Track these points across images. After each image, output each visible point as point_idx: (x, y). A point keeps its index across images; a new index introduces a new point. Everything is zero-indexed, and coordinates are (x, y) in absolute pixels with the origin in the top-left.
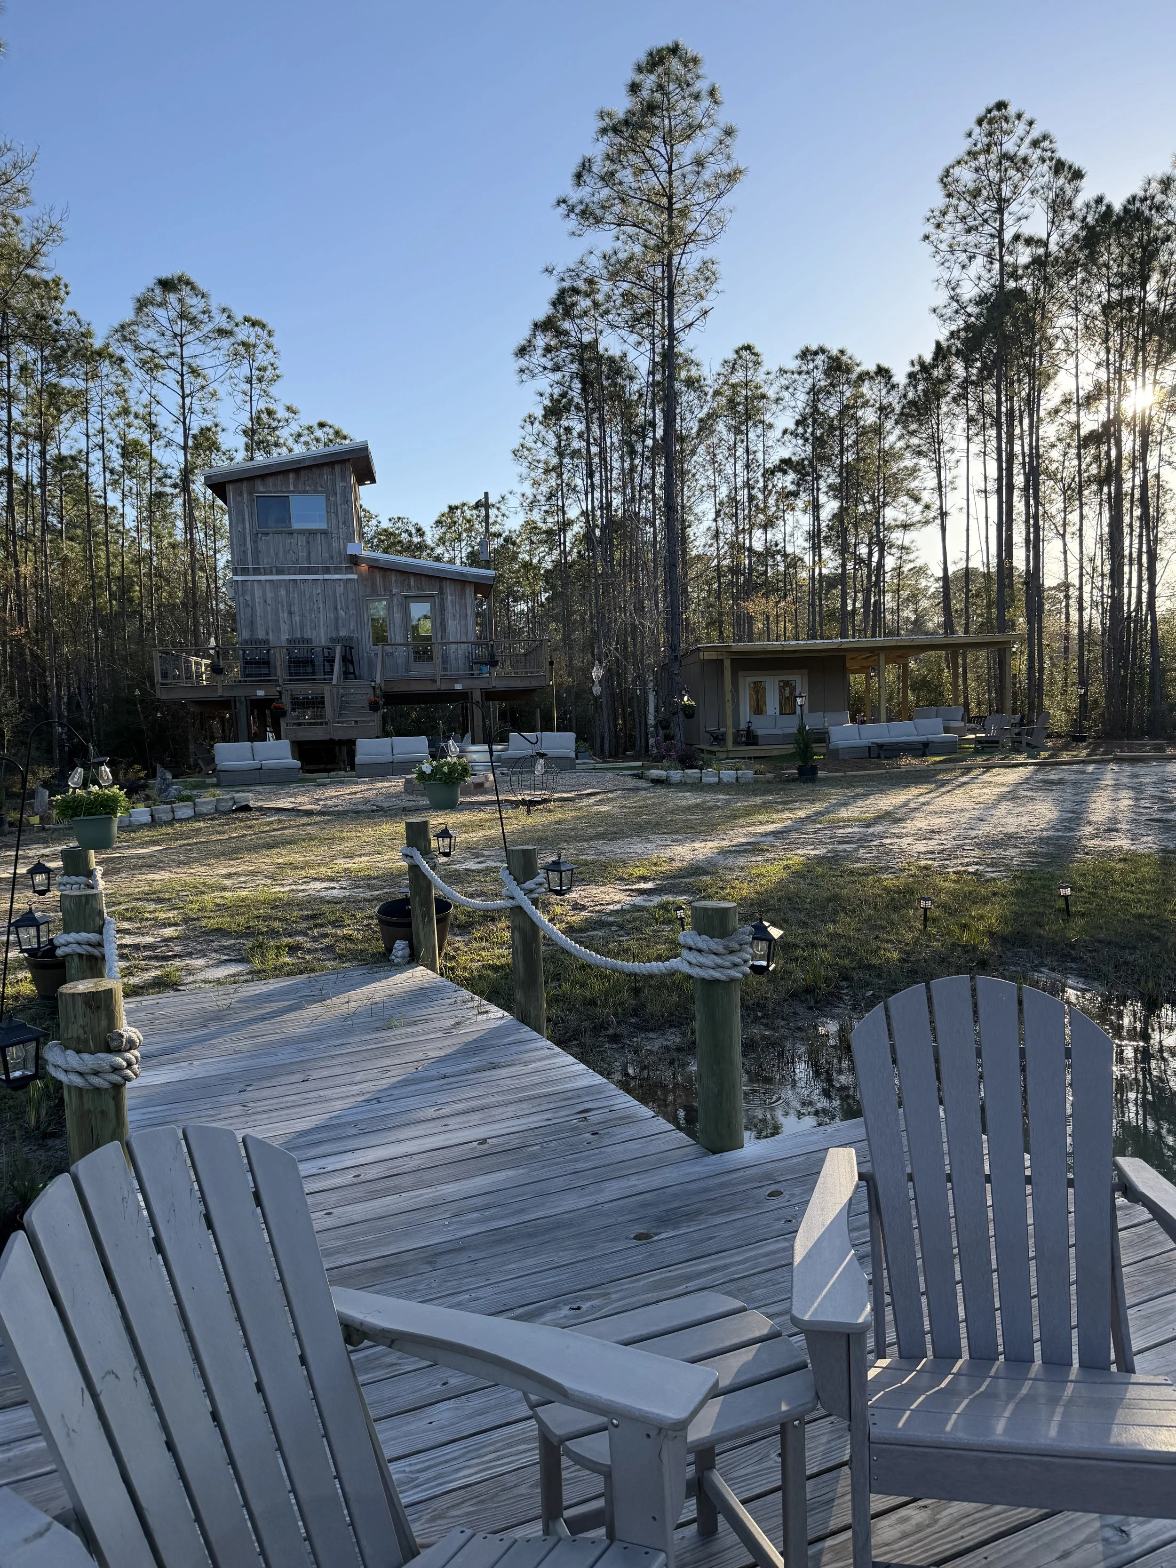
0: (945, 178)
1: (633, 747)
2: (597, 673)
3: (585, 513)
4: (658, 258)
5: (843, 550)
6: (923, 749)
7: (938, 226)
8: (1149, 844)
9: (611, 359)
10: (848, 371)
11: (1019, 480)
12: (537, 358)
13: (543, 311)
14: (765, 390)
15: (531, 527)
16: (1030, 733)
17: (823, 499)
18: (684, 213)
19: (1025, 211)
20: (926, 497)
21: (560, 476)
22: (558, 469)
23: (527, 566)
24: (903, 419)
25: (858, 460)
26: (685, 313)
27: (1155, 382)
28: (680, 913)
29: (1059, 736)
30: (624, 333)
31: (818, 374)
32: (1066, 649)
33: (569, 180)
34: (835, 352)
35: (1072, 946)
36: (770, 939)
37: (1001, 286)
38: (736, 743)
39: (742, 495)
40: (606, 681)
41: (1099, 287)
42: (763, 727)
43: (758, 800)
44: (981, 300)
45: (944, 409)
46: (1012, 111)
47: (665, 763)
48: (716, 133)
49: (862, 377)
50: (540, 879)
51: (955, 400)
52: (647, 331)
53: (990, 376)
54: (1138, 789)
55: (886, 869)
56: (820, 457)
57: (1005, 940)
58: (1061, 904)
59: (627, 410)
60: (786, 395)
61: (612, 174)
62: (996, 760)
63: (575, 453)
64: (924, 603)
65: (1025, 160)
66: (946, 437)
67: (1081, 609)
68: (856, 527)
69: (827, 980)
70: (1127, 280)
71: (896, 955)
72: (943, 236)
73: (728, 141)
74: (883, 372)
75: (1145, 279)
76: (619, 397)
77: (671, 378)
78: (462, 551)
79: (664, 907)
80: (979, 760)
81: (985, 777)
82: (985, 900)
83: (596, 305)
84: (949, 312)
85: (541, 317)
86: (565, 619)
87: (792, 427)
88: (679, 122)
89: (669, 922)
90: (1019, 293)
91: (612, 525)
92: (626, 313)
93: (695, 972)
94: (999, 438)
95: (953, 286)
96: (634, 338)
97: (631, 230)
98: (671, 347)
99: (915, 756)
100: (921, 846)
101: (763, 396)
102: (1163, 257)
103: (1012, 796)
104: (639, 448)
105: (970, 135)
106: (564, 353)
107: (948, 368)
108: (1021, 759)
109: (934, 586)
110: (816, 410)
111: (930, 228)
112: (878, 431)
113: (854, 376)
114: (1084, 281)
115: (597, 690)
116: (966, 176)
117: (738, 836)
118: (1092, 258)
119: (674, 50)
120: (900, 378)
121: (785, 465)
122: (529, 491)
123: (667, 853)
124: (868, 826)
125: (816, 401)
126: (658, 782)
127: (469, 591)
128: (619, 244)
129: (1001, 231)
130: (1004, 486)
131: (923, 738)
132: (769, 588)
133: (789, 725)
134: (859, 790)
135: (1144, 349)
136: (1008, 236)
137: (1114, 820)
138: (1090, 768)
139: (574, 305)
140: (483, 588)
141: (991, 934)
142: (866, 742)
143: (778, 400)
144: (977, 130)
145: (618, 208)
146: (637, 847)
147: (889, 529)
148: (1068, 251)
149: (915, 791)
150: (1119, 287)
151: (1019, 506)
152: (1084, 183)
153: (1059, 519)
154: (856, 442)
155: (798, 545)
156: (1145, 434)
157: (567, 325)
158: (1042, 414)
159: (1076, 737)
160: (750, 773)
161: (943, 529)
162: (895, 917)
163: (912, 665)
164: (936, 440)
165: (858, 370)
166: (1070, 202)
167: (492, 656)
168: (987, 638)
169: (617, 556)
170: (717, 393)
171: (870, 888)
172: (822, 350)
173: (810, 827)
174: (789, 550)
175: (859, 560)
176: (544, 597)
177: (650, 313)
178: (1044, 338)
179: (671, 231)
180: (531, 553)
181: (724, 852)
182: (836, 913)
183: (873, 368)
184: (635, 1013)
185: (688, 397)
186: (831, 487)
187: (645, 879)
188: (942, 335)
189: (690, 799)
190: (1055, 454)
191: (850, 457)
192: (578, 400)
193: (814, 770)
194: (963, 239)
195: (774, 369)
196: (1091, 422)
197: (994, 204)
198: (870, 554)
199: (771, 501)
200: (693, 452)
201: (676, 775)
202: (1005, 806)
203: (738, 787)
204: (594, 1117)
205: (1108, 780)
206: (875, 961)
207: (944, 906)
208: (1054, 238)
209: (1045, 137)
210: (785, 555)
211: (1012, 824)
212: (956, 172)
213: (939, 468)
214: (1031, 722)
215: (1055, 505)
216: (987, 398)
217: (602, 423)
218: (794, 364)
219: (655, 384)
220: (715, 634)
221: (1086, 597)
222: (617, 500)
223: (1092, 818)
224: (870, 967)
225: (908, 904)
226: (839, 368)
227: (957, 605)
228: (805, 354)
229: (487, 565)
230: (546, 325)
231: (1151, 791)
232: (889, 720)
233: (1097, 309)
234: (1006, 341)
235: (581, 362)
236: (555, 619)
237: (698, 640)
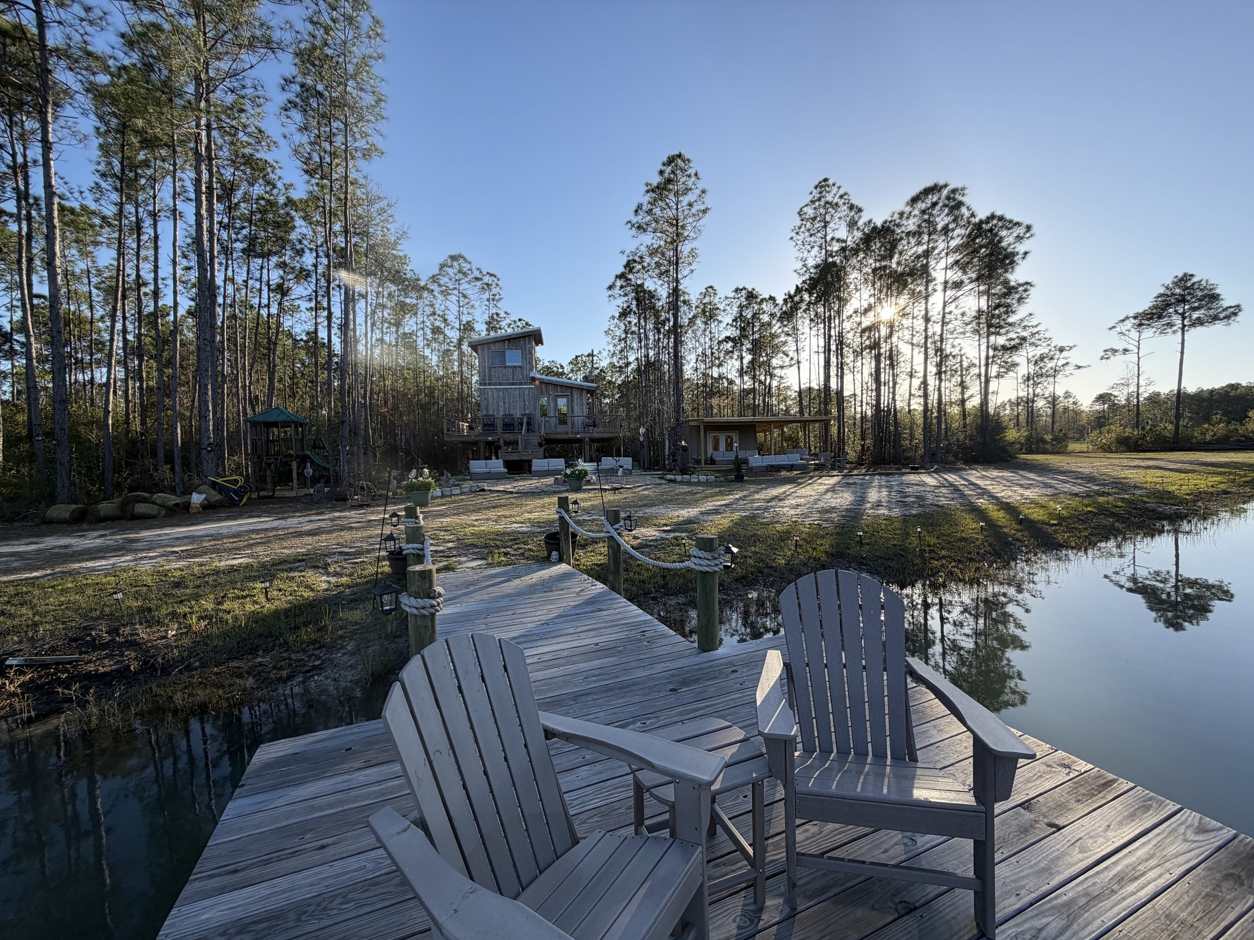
0: (800, 213)
1: (658, 465)
2: (642, 430)
3: (637, 359)
4: (671, 247)
5: (754, 378)
6: (791, 468)
7: (797, 233)
8: (896, 512)
9: (650, 291)
10: (756, 297)
11: (833, 347)
12: (617, 291)
13: (620, 270)
14: (718, 306)
15: (612, 365)
16: (839, 461)
17: (744, 354)
18: (683, 227)
19: (837, 226)
20: (791, 354)
21: (626, 342)
22: (625, 339)
23: (610, 382)
24: (781, 319)
25: (760, 337)
26: (684, 271)
27: (896, 304)
28: (684, 541)
29: (852, 463)
30: (656, 280)
31: (743, 299)
32: (855, 424)
33: (633, 214)
34: (750, 290)
35: (864, 558)
36: (732, 553)
37: (826, 260)
38: (706, 464)
39: (708, 352)
40: (646, 435)
41: (871, 261)
42: (718, 457)
43: (717, 490)
44: (816, 267)
45: (800, 315)
46: (830, 182)
47: (674, 472)
48: (698, 192)
49: (762, 300)
50: (622, 523)
51: (804, 311)
52: (666, 279)
53: (820, 300)
54: (890, 488)
55: (777, 522)
56: (743, 336)
57: (833, 555)
58: (858, 539)
59: (657, 314)
60: (728, 308)
61: (651, 210)
62: (824, 473)
63: (633, 333)
64: (789, 402)
65: (837, 204)
66: (800, 327)
67: (862, 406)
68: (760, 367)
69: (752, 573)
70: (883, 258)
71: (783, 562)
72: (799, 238)
73: (703, 195)
74: (772, 298)
75: (891, 257)
76: (654, 308)
77: (677, 300)
78: (580, 376)
79: (676, 538)
80: (816, 473)
81: (820, 481)
82: (823, 537)
83: (643, 267)
84: (802, 272)
85: (619, 273)
86: (627, 406)
87: (731, 322)
88: (681, 187)
89: (678, 545)
90: (834, 264)
91: (649, 364)
92: (657, 271)
93: (697, 568)
94: (824, 328)
95: (804, 260)
96: (661, 282)
97: (659, 235)
98: (677, 286)
99: (788, 471)
100: (792, 512)
101: (718, 309)
102: (900, 247)
103: (832, 489)
104: (662, 330)
105: (811, 193)
106: (629, 289)
107: (801, 297)
108: (835, 473)
109: (794, 395)
110: (741, 315)
111: (794, 234)
112: (769, 324)
113: (759, 300)
114: (864, 258)
115: (641, 439)
116: (810, 211)
117: (709, 505)
118: (868, 247)
119: (679, 156)
120: (780, 301)
121: (728, 339)
122: (612, 349)
123: (677, 513)
124: (768, 502)
125: (741, 311)
126: (670, 481)
127: (584, 393)
128: (654, 241)
129: (825, 236)
130: (827, 350)
131: (791, 463)
132: (720, 394)
133: (731, 456)
134: (763, 486)
135: (891, 288)
136: (828, 238)
137: (880, 501)
138: (867, 478)
139: (634, 267)
140: (591, 392)
141: (826, 553)
142: (765, 464)
143: (724, 310)
144: (815, 191)
145: (654, 225)
146: (661, 510)
147: (774, 368)
148: (857, 245)
149: (788, 487)
150: (879, 261)
151: (833, 359)
152: (863, 214)
153: (851, 365)
154: (759, 330)
155: (733, 375)
156: (891, 326)
157: (630, 276)
158: (844, 317)
159: (859, 463)
160: (713, 477)
161: (799, 368)
162: (782, 544)
163: (785, 429)
164: (795, 329)
165: (761, 297)
166: (856, 222)
167: (594, 422)
168: (818, 417)
169: (651, 378)
170: (697, 307)
171: (770, 530)
172: (745, 289)
173: (742, 502)
174: (729, 377)
175: (760, 382)
176: (617, 396)
177: (667, 271)
178: (845, 283)
179: (678, 235)
180: (612, 377)
181: (702, 513)
182: (755, 542)
183: (767, 297)
184: (663, 587)
185: (684, 308)
186: (747, 349)
187: (666, 525)
188: (799, 281)
189: (686, 489)
190: (850, 336)
191: (757, 336)
192: (635, 309)
193: (742, 477)
194: (808, 239)
195: (723, 297)
196: (867, 321)
197: (823, 224)
198: (765, 380)
199: (722, 355)
200: (686, 333)
201: (679, 478)
202: (829, 495)
203: (707, 484)
204: (648, 635)
205: (876, 483)
206: (774, 565)
207: (804, 539)
208: (850, 239)
209: (846, 194)
210: (727, 379)
211: (834, 502)
212: (805, 209)
213: (797, 341)
214: (839, 456)
215: (849, 358)
216: (819, 310)
217: (645, 319)
218: (732, 295)
219: (670, 303)
220: (695, 414)
221: (864, 400)
222: (651, 353)
223: (870, 500)
224: (772, 567)
225: (788, 538)
226: (752, 296)
227: (805, 403)
228: (737, 290)
229: (592, 381)
230: (622, 276)
231: (896, 488)
232: (775, 454)
233: (870, 271)
234: (828, 285)
235: (637, 293)
236: (623, 406)
237: (688, 416)
